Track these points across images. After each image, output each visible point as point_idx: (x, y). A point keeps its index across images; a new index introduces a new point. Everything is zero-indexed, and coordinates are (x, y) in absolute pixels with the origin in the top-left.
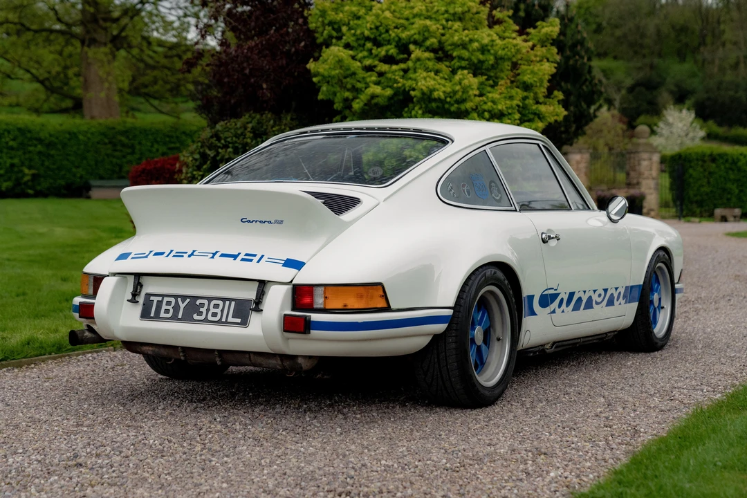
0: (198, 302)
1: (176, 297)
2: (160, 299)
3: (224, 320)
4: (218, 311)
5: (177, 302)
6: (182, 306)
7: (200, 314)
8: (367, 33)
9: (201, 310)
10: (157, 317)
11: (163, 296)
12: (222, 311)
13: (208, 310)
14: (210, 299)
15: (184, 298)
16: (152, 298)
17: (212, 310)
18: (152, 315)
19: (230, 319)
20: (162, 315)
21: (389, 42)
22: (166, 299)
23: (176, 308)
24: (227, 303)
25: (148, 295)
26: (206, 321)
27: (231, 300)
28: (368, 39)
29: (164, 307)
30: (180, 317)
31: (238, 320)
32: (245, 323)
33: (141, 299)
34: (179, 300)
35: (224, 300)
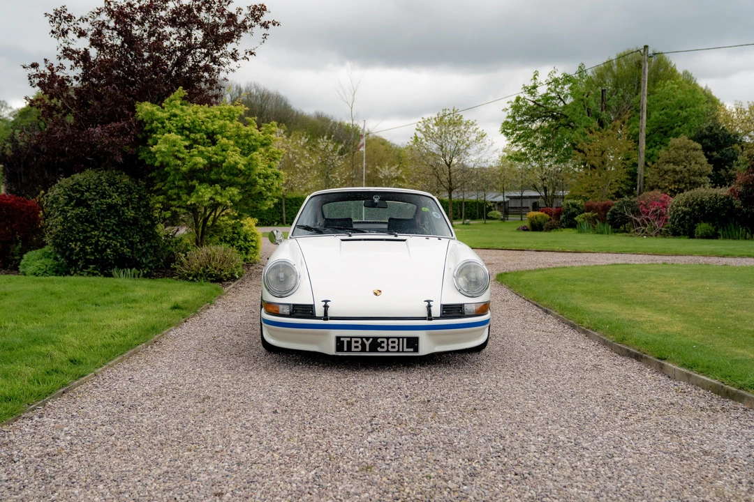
8: (186, 125)
21: (199, 131)
28: (186, 128)
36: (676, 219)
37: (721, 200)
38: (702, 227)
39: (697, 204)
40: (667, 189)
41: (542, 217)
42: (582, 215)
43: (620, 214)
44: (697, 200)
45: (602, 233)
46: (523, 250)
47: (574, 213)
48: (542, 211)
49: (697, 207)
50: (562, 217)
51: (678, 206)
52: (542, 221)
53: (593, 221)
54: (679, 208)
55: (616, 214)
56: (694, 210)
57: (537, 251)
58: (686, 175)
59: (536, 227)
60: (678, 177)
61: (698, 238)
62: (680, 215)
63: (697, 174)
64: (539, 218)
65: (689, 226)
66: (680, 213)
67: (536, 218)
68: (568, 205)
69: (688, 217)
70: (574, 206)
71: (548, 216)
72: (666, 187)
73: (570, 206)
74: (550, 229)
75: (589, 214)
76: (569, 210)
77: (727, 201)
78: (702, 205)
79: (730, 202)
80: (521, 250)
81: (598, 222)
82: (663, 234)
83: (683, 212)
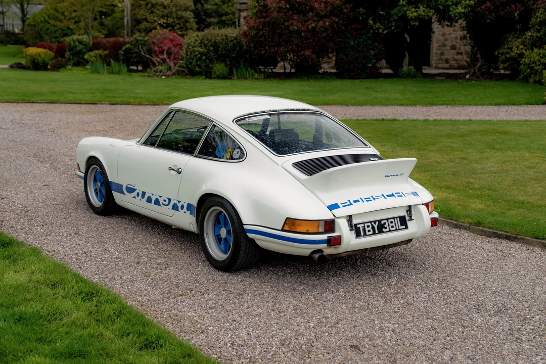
0: (382, 222)
1: (371, 222)
2: (363, 225)
3: (398, 228)
4: (393, 224)
5: (372, 225)
6: (376, 226)
7: (386, 228)
9: (385, 226)
10: (365, 235)
11: (364, 223)
12: (395, 224)
13: (389, 225)
14: (387, 219)
15: (375, 222)
16: (358, 226)
17: (391, 225)
18: (362, 234)
19: (401, 227)
20: (368, 233)
22: (366, 225)
23: (373, 228)
24: (396, 219)
25: (356, 225)
26: (390, 231)
27: (396, 218)
29: (367, 229)
30: (377, 232)
31: (404, 227)
32: (407, 227)
33: (354, 228)
34: (373, 223)
35: (394, 218)
36: (193, 60)
37: (232, 41)
38: (219, 68)
39: (212, 46)
40: (156, 23)
41: (46, 54)
42: (92, 53)
43: (136, 52)
44: (211, 41)
45: (119, 73)
46: (96, 104)
47: (81, 50)
48: (45, 48)
49: (211, 48)
50: (67, 54)
51: (194, 47)
52: (47, 60)
53: (106, 61)
54: (196, 49)
55: (131, 53)
56: (209, 50)
57: (111, 104)
58: (174, 10)
59: (37, 65)
60: (166, 11)
61: (215, 78)
62: (196, 55)
63: (183, 8)
64: (43, 56)
65: (205, 66)
66: (197, 53)
67: (39, 55)
68: (74, 41)
69: (204, 57)
70: (80, 42)
71: (52, 54)
72: (155, 21)
73: (77, 43)
74: (57, 67)
75: (100, 52)
76: (76, 47)
77: (237, 43)
78: (215, 45)
79: (239, 44)
80: (93, 104)
81: (112, 61)
82: (180, 74)
83: (200, 53)
